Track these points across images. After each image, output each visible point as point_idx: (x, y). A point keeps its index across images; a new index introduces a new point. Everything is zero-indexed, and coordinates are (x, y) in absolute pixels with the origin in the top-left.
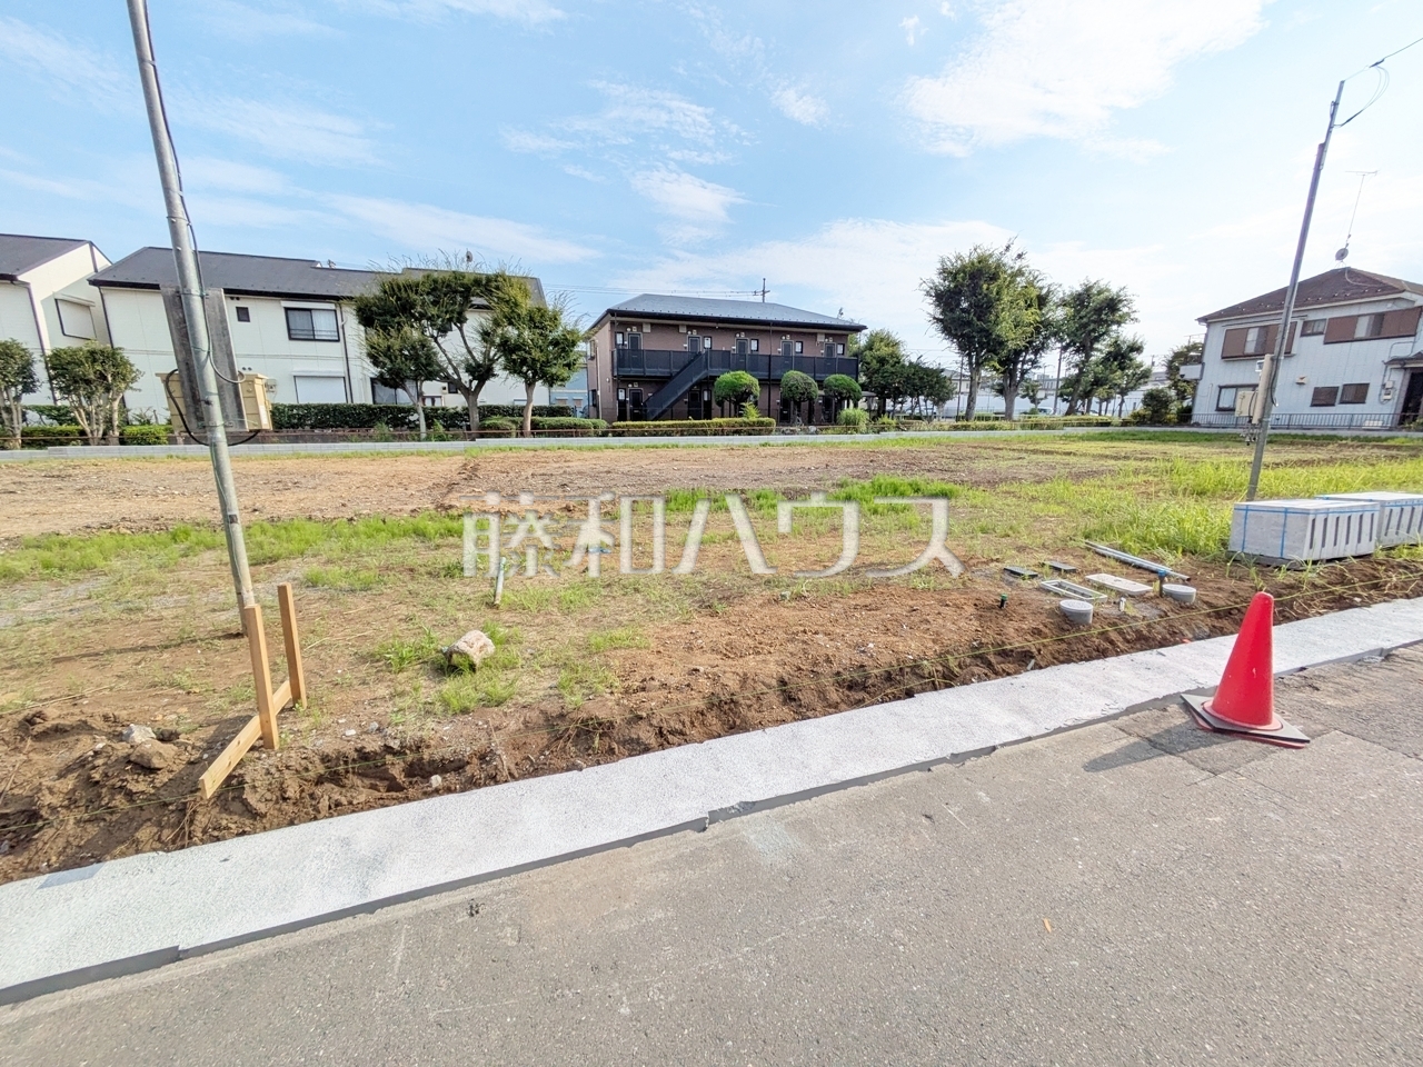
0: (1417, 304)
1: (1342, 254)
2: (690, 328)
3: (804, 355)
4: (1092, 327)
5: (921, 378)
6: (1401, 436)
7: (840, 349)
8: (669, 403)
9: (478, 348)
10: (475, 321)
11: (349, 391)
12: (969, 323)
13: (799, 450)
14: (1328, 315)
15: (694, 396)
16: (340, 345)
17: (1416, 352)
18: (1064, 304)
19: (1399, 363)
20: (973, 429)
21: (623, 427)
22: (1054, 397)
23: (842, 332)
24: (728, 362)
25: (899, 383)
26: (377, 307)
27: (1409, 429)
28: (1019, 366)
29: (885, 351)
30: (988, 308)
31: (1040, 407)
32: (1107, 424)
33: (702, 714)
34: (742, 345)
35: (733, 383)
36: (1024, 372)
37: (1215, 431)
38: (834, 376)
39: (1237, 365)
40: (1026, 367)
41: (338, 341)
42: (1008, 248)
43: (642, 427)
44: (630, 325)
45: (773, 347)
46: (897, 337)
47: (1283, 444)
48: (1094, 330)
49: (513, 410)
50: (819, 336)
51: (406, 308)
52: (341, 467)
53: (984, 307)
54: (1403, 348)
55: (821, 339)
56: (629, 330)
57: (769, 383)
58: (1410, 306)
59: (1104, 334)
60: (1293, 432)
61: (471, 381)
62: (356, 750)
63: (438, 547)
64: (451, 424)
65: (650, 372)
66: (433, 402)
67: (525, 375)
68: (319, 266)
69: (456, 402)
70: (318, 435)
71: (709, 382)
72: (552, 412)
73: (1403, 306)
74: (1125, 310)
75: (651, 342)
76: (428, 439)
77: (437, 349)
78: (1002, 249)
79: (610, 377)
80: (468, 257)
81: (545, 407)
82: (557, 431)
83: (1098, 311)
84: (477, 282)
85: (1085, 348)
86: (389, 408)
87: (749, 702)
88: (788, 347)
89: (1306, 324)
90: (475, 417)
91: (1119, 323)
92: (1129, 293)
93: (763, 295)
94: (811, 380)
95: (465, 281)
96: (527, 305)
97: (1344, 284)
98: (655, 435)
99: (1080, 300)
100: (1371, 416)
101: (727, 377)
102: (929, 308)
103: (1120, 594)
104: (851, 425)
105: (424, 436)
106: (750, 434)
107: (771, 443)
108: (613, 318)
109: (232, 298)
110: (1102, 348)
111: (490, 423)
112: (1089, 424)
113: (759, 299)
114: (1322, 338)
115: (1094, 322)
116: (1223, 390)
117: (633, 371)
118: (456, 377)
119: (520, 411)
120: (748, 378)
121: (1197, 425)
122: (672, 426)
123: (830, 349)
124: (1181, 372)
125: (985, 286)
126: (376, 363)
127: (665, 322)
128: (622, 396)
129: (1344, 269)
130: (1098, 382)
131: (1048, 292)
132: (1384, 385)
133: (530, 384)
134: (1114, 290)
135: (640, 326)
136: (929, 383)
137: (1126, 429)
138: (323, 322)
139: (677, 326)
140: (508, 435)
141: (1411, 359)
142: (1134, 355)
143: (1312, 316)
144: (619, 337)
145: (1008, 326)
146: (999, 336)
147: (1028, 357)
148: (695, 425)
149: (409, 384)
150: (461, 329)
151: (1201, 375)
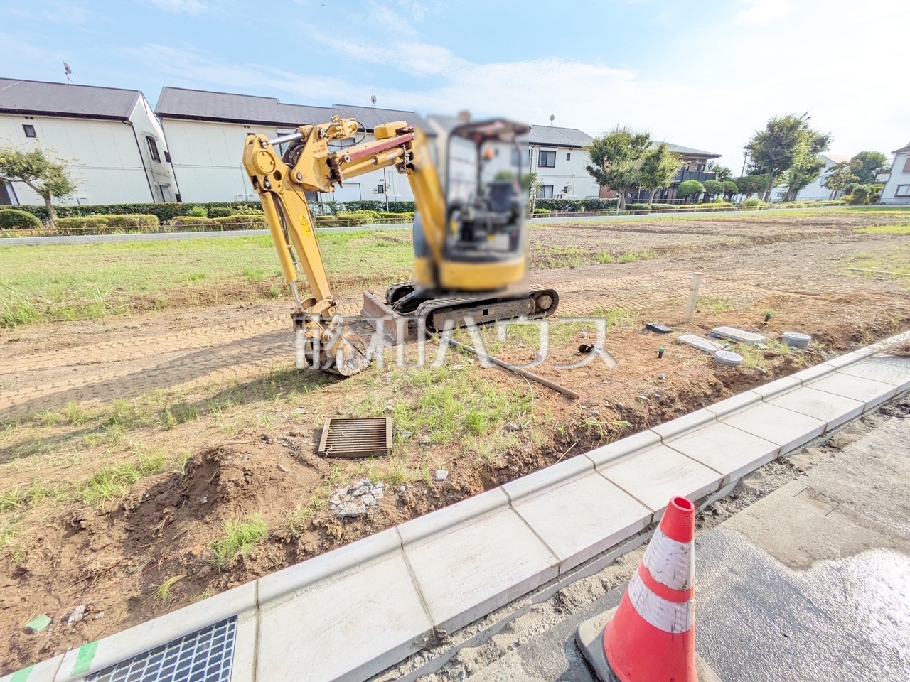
3: (689, 171)
37: (895, 205)
55: (697, 162)
78: (804, 115)
116: (901, 187)
121: (884, 204)
124: (878, 178)
151: (889, 179)
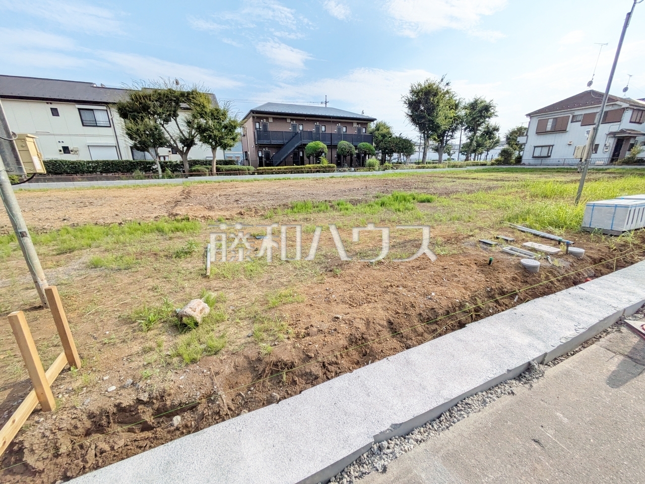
0: (623, 107)
1: (590, 84)
2: (292, 120)
3: (347, 133)
4: (477, 119)
5: (403, 144)
6: (613, 168)
7: (364, 130)
8: (284, 157)
9: (186, 130)
10: (183, 116)
11: (119, 153)
12: (424, 117)
13: (349, 180)
14: (583, 112)
15: (296, 154)
16: (111, 129)
17: (620, 129)
18: (465, 108)
19: (613, 134)
20: (427, 168)
21: (263, 170)
22: (458, 153)
23: (365, 121)
24: (312, 137)
25: (393, 146)
26: (129, 107)
27: (615, 165)
28: (445, 138)
29: (385, 131)
30: (433, 109)
31: (452, 157)
32: (485, 165)
33: (347, 348)
34: (318, 128)
35: (314, 147)
36: (446, 142)
37: (532, 167)
38: (361, 143)
39: (542, 136)
40: (448, 138)
41: (110, 127)
42: (442, 80)
43: (272, 169)
44: (263, 118)
45: (332, 129)
46: (388, 124)
47: (563, 172)
48: (478, 121)
49: (206, 162)
50: (354, 124)
51: (145, 108)
52: (117, 193)
53: (431, 109)
54: (615, 127)
55: (355, 125)
56: (262, 121)
57: (331, 147)
58: (619, 108)
59: (482, 122)
60: (566, 167)
61: (183, 148)
62: (115, 406)
63: (171, 238)
64: (175, 170)
65: (274, 142)
66: (165, 159)
67: (211, 144)
68: (95, 86)
69: (176, 158)
70: (104, 176)
71: (302, 147)
72: (226, 163)
73: (616, 108)
74: (492, 111)
75: (274, 127)
76: (163, 177)
77: (163, 130)
78: (439, 80)
79: (254, 144)
80: (177, 82)
81: (223, 161)
82: (229, 173)
83: (480, 111)
84: (182, 94)
85: (473, 129)
86: (142, 162)
87: (373, 338)
88: (339, 129)
89: (573, 116)
90: (187, 166)
91: (489, 117)
92: (494, 103)
93: (326, 104)
94: (352, 145)
95: (176, 94)
96: (210, 107)
97: (589, 98)
98: (278, 174)
99: (473, 106)
100: (599, 159)
101: (311, 144)
102: (406, 110)
103: (547, 254)
104: (371, 167)
105: (161, 176)
106: (324, 172)
107: (335, 176)
108: (254, 115)
109: (47, 103)
110: (482, 128)
111: (194, 169)
112: (477, 165)
113: (324, 105)
114: (580, 123)
115: (478, 117)
116: (536, 148)
117: (265, 142)
118: (175, 145)
119: (209, 163)
120: (321, 145)
121: (524, 164)
122: (287, 169)
123: (359, 130)
124: (518, 140)
125: (432, 99)
126: (131, 138)
127: (280, 117)
128: (260, 154)
129: (591, 91)
130: (479, 145)
131: (459, 102)
132: (605, 145)
133: (214, 149)
134: (488, 101)
135: (267, 119)
136: (405, 147)
137: (494, 167)
138: (101, 116)
139: (286, 119)
140: (205, 175)
141: (618, 132)
142: (495, 132)
143: (576, 113)
144: (257, 124)
145: (442, 118)
146: (438, 123)
147: (449, 134)
148: (297, 168)
149: (151, 150)
150: (176, 120)
151: (527, 141)
